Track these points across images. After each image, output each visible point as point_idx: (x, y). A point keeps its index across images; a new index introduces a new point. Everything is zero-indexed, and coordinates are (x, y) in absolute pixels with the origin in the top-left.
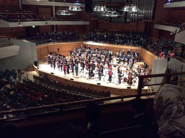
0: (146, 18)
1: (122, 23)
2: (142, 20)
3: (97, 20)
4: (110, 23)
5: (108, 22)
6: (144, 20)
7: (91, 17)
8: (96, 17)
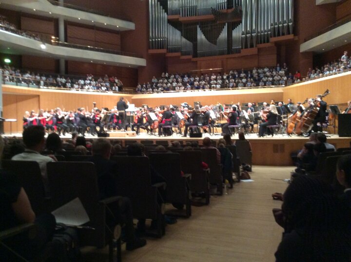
0: (276, 32)
1: (222, 53)
2: (268, 41)
3: (165, 54)
4: (195, 59)
5: (190, 57)
6: (274, 38)
7: (150, 49)
8: (162, 47)
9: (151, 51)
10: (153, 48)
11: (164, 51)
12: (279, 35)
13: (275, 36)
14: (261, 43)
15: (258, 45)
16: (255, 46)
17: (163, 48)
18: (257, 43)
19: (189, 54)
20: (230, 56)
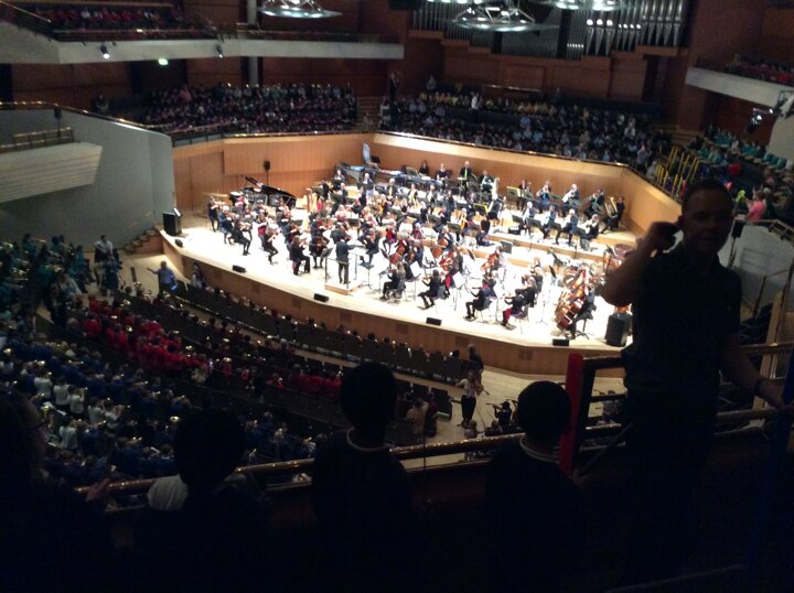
2: (633, 49)
3: (439, 41)
4: (494, 57)
5: (487, 51)
6: (644, 47)
7: (412, 28)
8: (434, 27)
9: (414, 33)
10: (417, 28)
11: (438, 35)
12: (653, 43)
13: (645, 43)
14: (620, 48)
15: (613, 52)
16: (607, 52)
17: (437, 29)
18: (613, 47)
19: (485, 45)
20: (562, 62)
